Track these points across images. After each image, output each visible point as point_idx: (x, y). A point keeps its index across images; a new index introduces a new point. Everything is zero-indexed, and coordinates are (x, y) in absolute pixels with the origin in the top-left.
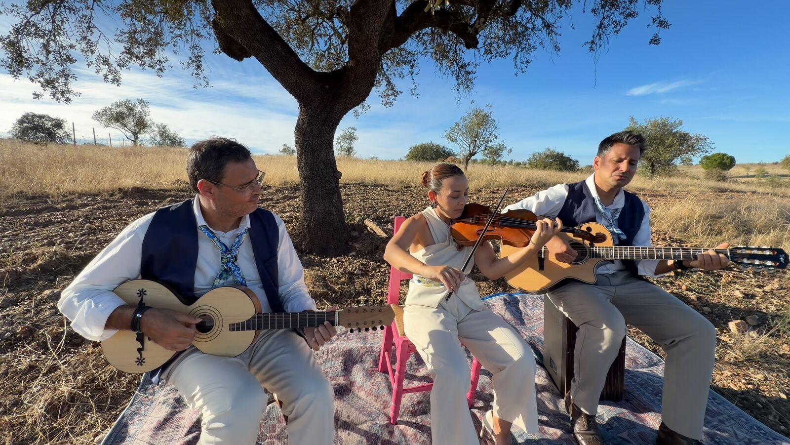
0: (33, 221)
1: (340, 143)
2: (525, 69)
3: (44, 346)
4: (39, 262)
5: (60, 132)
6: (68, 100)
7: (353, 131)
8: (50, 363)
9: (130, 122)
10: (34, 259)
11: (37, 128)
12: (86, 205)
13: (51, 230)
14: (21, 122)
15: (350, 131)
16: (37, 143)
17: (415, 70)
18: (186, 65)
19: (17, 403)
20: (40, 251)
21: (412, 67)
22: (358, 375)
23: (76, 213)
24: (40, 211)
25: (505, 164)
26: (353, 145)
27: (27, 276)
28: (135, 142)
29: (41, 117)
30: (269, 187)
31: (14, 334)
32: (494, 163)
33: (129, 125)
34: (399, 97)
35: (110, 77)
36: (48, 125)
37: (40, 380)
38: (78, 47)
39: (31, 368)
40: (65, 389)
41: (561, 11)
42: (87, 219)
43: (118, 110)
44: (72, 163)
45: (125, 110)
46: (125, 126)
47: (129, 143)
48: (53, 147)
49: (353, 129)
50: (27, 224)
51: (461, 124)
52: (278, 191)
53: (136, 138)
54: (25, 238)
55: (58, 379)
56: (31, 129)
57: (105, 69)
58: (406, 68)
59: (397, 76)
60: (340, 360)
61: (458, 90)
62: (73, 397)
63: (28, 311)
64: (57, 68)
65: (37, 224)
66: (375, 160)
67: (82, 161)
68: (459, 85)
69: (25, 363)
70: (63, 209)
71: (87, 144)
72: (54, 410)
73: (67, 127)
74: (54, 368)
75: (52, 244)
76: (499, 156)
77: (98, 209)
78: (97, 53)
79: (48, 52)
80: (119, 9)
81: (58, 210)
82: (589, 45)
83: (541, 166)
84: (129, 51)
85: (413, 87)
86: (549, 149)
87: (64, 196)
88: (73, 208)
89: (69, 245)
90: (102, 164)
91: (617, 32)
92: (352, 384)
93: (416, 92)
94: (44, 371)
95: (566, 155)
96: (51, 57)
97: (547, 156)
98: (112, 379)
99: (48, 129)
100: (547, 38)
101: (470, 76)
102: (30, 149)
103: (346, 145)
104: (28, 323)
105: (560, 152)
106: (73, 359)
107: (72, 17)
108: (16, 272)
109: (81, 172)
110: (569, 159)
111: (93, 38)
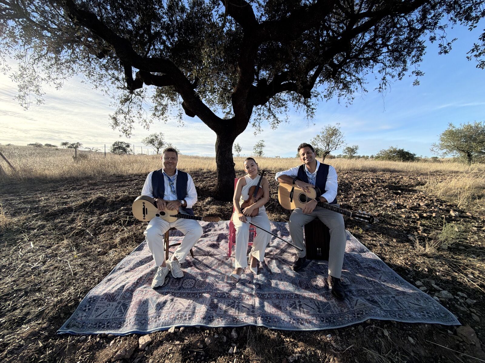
0: (118, 185)
1: (255, 149)
2: (351, 103)
3: (121, 224)
4: (120, 198)
5: (128, 149)
6: (130, 137)
7: (262, 142)
8: (122, 228)
9: (156, 143)
10: (119, 197)
11: (120, 148)
12: (136, 179)
13: (124, 188)
14: (114, 145)
15: (261, 142)
16: (119, 155)
17: (288, 109)
18: (176, 117)
19: (112, 238)
20: (120, 195)
21: (286, 107)
22: (222, 242)
23: (132, 182)
24: (120, 182)
25: (359, 157)
26: (263, 150)
27: (116, 202)
28: (158, 152)
29: (121, 143)
30: (211, 172)
31: (112, 219)
32: (352, 157)
33: (156, 145)
34: (280, 124)
35: (146, 127)
36: (124, 146)
37: (119, 233)
38: (136, 116)
39: (116, 229)
40: (126, 235)
41: (367, 71)
42: (136, 184)
43: (152, 138)
44: (133, 163)
45: (154, 138)
46: (154, 145)
47: (156, 153)
48: (125, 156)
49: (262, 141)
50: (116, 186)
51: (321, 135)
52: (214, 174)
53: (158, 151)
54: (116, 191)
55: (124, 233)
56: (117, 148)
57: (145, 124)
58: (283, 109)
59: (279, 113)
60: (217, 236)
61: (308, 119)
62: (128, 237)
63: (116, 213)
64: (128, 125)
65: (119, 186)
66: (277, 158)
67: (136, 161)
68: (308, 116)
69: (115, 228)
70: (129, 181)
71: (139, 155)
72: (123, 241)
73: (131, 147)
74: (123, 230)
75: (124, 192)
76: (355, 153)
77: (141, 181)
78: (142, 118)
79: (126, 119)
80: (152, 98)
81: (127, 181)
82: (378, 90)
83: (386, 158)
84: (154, 114)
85: (286, 118)
86: (392, 147)
87: (129, 176)
88: (132, 180)
89: (130, 193)
90: (143, 163)
91: (400, 79)
92: (219, 244)
93: (288, 121)
94: (120, 230)
95: (406, 150)
96: (127, 121)
97: (391, 152)
98: (140, 234)
99: (124, 148)
100: (359, 86)
101: (314, 111)
102: (117, 157)
103: (259, 150)
104: (116, 217)
105: (401, 149)
106: (129, 228)
107: (135, 106)
108: (113, 201)
109: (136, 166)
110: (407, 153)
111: (141, 112)
